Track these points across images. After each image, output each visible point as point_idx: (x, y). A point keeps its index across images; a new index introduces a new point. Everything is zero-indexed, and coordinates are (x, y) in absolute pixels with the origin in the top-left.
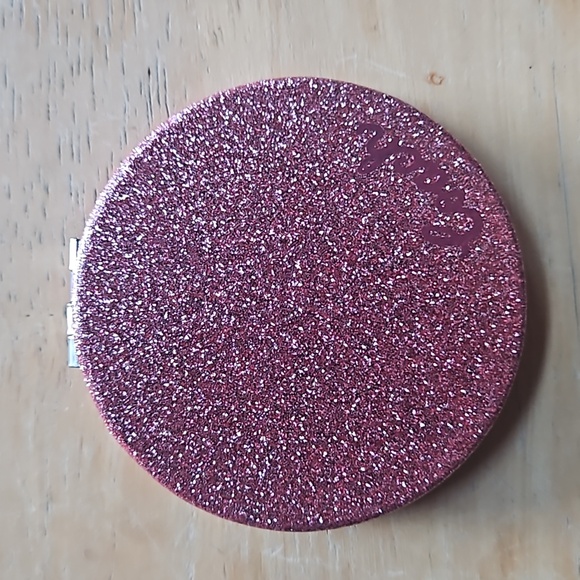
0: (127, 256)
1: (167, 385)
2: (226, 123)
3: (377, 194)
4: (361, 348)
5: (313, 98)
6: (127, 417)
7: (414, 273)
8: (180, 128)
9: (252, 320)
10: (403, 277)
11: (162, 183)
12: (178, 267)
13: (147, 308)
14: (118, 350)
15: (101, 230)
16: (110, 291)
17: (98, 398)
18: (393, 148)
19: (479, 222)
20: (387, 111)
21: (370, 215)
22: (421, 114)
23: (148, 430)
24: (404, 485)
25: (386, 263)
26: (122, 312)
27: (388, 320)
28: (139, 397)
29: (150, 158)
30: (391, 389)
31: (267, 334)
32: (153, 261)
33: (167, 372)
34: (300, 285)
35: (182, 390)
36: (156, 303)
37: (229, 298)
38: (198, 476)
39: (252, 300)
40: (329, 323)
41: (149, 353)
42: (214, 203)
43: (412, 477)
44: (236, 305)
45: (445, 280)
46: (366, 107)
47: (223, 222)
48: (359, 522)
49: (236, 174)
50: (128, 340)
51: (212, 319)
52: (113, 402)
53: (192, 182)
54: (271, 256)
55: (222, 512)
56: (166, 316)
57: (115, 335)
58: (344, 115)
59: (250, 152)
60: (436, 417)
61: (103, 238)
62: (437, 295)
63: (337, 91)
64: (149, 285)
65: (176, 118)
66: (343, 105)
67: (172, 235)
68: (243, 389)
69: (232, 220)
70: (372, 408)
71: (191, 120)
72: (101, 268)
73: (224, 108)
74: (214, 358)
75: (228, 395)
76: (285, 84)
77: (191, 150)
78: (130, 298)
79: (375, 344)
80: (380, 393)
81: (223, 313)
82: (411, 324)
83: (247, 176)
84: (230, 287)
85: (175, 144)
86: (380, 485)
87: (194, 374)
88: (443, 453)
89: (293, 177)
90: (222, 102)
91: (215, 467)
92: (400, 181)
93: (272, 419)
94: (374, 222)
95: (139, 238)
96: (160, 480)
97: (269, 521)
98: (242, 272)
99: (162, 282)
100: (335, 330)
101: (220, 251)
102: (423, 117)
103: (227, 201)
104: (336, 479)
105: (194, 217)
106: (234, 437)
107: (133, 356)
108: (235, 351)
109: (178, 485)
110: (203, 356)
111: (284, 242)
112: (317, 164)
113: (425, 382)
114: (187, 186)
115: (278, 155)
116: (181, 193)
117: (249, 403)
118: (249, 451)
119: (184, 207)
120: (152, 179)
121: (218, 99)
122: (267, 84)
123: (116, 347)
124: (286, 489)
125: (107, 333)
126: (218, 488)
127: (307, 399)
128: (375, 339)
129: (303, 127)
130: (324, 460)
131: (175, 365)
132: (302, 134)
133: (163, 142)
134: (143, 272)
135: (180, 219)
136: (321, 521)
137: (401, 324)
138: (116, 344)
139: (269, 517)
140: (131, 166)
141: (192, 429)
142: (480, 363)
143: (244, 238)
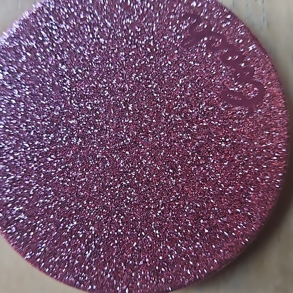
0: (10, 87)
1: (27, 182)
3: (192, 63)
4: (169, 171)
7: (212, 122)
9: (93, 143)
10: (205, 124)
11: (41, 38)
12: (45, 99)
13: (19, 126)
18: (207, 32)
19: (262, 92)
20: (205, 6)
21: (185, 77)
22: (230, 11)
23: (11, 212)
24: (189, 272)
25: (193, 113)
27: (190, 154)
28: (7, 189)
30: (187, 203)
31: (103, 154)
32: (28, 93)
33: (29, 173)
34: (131, 122)
35: (38, 187)
36: (27, 123)
37: (78, 125)
38: (43, 250)
39: (95, 129)
41: (17, 158)
42: (76, 56)
43: (195, 268)
44: (83, 131)
45: (234, 130)
47: (80, 71)
49: (93, 37)
51: (64, 139)
53: (61, 40)
54: (112, 98)
55: (57, 277)
56: (32, 133)
59: (105, 24)
60: (216, 227)
62: (227, 140)
64: (23, 110)
67: (43, 76)
68: (81, 191)
69: (87, 70)
70: (172, 214)
74: (62, 167)
75: (70, 194)
77: (64, 17)
78: (8, 118)
79: (180, 170)
80: (179, 205)
81: (73, 135)
82: (206, 159)
83: (102, 40)
84: (81, 118)
85: (53, 13)
86: (172, 270)
87: (48, 176)
88: (219, 253)
89: (134, 44)
91: (56, 244)
92: (209, 56)
93: (100, 215)
94: (188, 83)
96: (16, 249)
97: (90, 287)
98: (90, 108)
99: (32, 108)
100: (152, 156)
101: (76, 91)
103: (85, 56)
104: (141, 263)
105: (60, 65)
106: (71, 225)
108: (78, 164)
110: (55, 165)
111: (123, 90)
112: (152, 38)
113: (212, 201)
114: (58, 42)
115: (125, 27)
117: (85, 202)
118: (81, 236)
119: (54, 57)
120: (33, 35)
124: (105, 265)
126: (56, 260)
127: (127, 204)
128: (180, 167)
129: (145, 10)
130: (133, 249)
131: (35, 168)
132: (143, 15)
133: (45, 10)
134: (19, 100)
135: (50, 65)
136: (127, 291)
137: (199, 158)
139: (91, 284)
140: (20, 25)
141: (42, 216)
142: (252, 192)
143: (94, 84)
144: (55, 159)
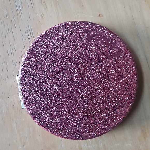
0: (31, 77)
1: (48, 108)
2: (50, 37)
3: (92, 48)
4: (96, 88)
5: (71, 27)
6: (40, 118)
7: (106, 66)
8: (38, 41)
9: (67, 87)
10: (103, 68)
11: (37, 56)
12: (45, 77)
13: (39, 89)
14: (34, 102)
15: (23, 72)
16: (29, 87)
17: (31, 115)
18: (94, 35)
20: (90, 26)
21: (91, 53)
22: (99, 25)
23: (46, 121)
24: (115, 121)
25: (98, 65)
26: (33, 91)
27: (102, 79)
28: (42, 113)
29: (32, 50)
30: (106, 97)
31: (71, 89)
32: (38, 77)
33: (48, 105)
34: (77, 75)
35: (53, 109)
36: (41, 87)
37: (60, 82)
38: (61, 130)
39: (66, 82)
40: (87, 83)
41: (42, 101)
42: (51, 59)
43: (117, 119)
44: (62, 84)
45: (114, 66)
46: (84, 26)
47: (54, 63)
48: (105, 133)
49: (55, 50)
50: (36, 98)
51: (56, 89)
52: (35, 115)
53: (44, 54)
54: (68, 69)
55: (69, 138)
56: (44, 90)
57: (33, 98)
58: (80, 29)
59: (57, 44)
60: (119, 102)
61: (24, 73)
62: (113, 70)
63: (76, 24)
64: (39, 83)
65: (36, 39)
66: (79, 27)
67: (42, 69)
68: (68, 105)
69: (57, 62)
70: (103, 103)
71: (41, 39)
72: (25, 81)
73: (48, 34)
74: (59, 98)
75: (65, 107)
76: (63, 24)
77: (42, 46)
78: (34, 87)
79: (100, 86)
80: (104, 99)
81: (59, 86)
82: (108, 79)
83: (58, 50)
84: (60, 79)
85: (38, 46)
86: (109, 122)
87: (55, 104)
88: (123, 111)
89: (70, 48)
90: (48, 32)
91: (66, 126)
92: (97, 43)
93: (77, 111)
94: (93, 55)
95: (33, 72)
96: (52, 133)
97: (82, 138)
98: (62, 75)
99: (42, 81)
100: (89, 85)
101: (55, 70)
102: (100, 26)
103: (54, 57)
104: (97, 123)
105: (47, 63)
106: (69, 118)
107: (38, 102)
108: (64, 96)
109: (57, 133)
110: (56, 99)
111: (71, 65)
112: (75, 43)
113: (115, 94)
114: (43, 56)
115: (65, 43)
116: (42, 58)
117: (71, 108)
118: (73, 121)
119: (43, 61)
120: (34, 56)
121: (46, 32)
122: (58, 25)
123: (33, 101)
124: (85, 128)
125: (30, 98)
126: (67, 132)
127: (85, 104)
128: (99, 85)
129: (70, 34)
130: (93, 119)
131: (49, 102)
132: (70, 36)
133: (35, 46)
134: (36, 80)
135: (43, 64)
136: (95, 135)
137: (105, 80)
138: (33, 100)
140: (28, 54)
141: (57, 118)
142: (128, 86)
143: (60, 66)
144: (55, 97)
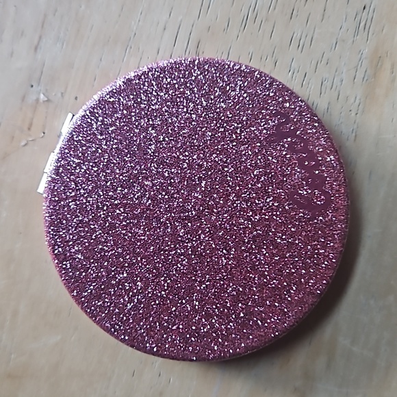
0: (99, 137)
1: (92, 227)
2: (193, 78)
3: (271, 158)
4: (222, 251)
5: (254, 84)
6: (60, 236)
7: (274, 217)
8: (163, 70)
9: (161, 207)
10: (267, 217)
11: (139, 100)
12: (129, 156)
13: (99, 174)
14: (71, 193)
15: (89, 115)
16: (80, 155)
17: (47, 218)
18: (292, 134)
20: (297, 109)
21: (261, 170)
22: (319, 119)
23: (70, 249)
24: (216, 348)
25: (259, 204)
26: (83, 171)
27: (246, 241)
28: (72, 227)
29: (137, 81)
30: (231, 284)
31: (167, 219)
32: (114, 146)
33: (96, 219)
34: (200, 197)
35: (100, 233)
36: (106, 173)
37: (152, 187)
38: (89, 291)
39: (166, 194)
40: (208, 228)
41: (89, 202)
42: (166, 125)
43: (223, 345)
44: (154, 194)
45: (293, 229)
46: (286, 101)
47: (167, 139)
48: (178, 360)
49: (187, 112)
50: (79, 189)
51: (136, 197)
52: (56, 223)
53: (157, 106)
54: (189, 171)
55: (96, 319)
56: (109, 184)
57: (73, 183)
58: (269, 101)
59: (201, 102)
60: (252, 314)
61: (89, 120)
62: (284, 237)
63: (271, 84)
64: (106, 160)
65: (163, 63)
66: (271, 95)
67: (132, 135)
68: (138, 248)
69: (173, 140)
70: (215, 292)
71: (172, 68)
72: (80, 138)
73: (196, 68)
74: (128, 221)
75: (128, 248)
76: (240, 67)
77: (165, 86)
78: (91, 164)
79: (233, 252)
80: (223, 285)
81: (145, 195)
82: (260, 248)
83: (194, 116)
84: (156, 181)
85: (156, 79)
86: (201, 342)
87: (112, 226)
88: (248, 338)
89: (222, 127)
90: (196, 63)
91: (103, 289)
92: (288, 156)
93: (149, 274)
94: (262, 176)
95: (110, 129)
96: (65, 284)
97: (123, 337)
98: (166, 174)
99: (115, 161)
100: (211, 233)
101: (158, 156)
102: (319, 121)
103: (174, 127)
104: (174, 328)
105: (150, 129)
106: (121, 276)
107: (79, 200)
108: (143, 222)
109: (75, 291)
110: (122, 217)
111: (201, 166)
112: (240, 125)
113: (255, 289)
114: (154, 108)
115: (218, 110)
116: (148, 111)
117: (139, 259)
118: (127, 288)
119: (146, 120)
120: (133, 95)
121: (194, 61)
122: (229, 63)
123: (70, 191)
124: (141, 321)
125: (68, 180)
126: (99, 304)
127: (176, 270)
128: (233, 250)
129: (241, 98)
130: (171, 313)
131: (102, 216)
132: (238, 103)
133: (150, 74)
134: (105, 151)
135: (141, 127)
136: (155, 350)
137: (254, 247)
138: (71, 189)
139: (124, 334)
140: (124, 82)
141: (97, 261)
142: (294, 291)
143: (176, 154)
144: (122, 213)
